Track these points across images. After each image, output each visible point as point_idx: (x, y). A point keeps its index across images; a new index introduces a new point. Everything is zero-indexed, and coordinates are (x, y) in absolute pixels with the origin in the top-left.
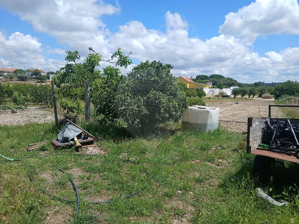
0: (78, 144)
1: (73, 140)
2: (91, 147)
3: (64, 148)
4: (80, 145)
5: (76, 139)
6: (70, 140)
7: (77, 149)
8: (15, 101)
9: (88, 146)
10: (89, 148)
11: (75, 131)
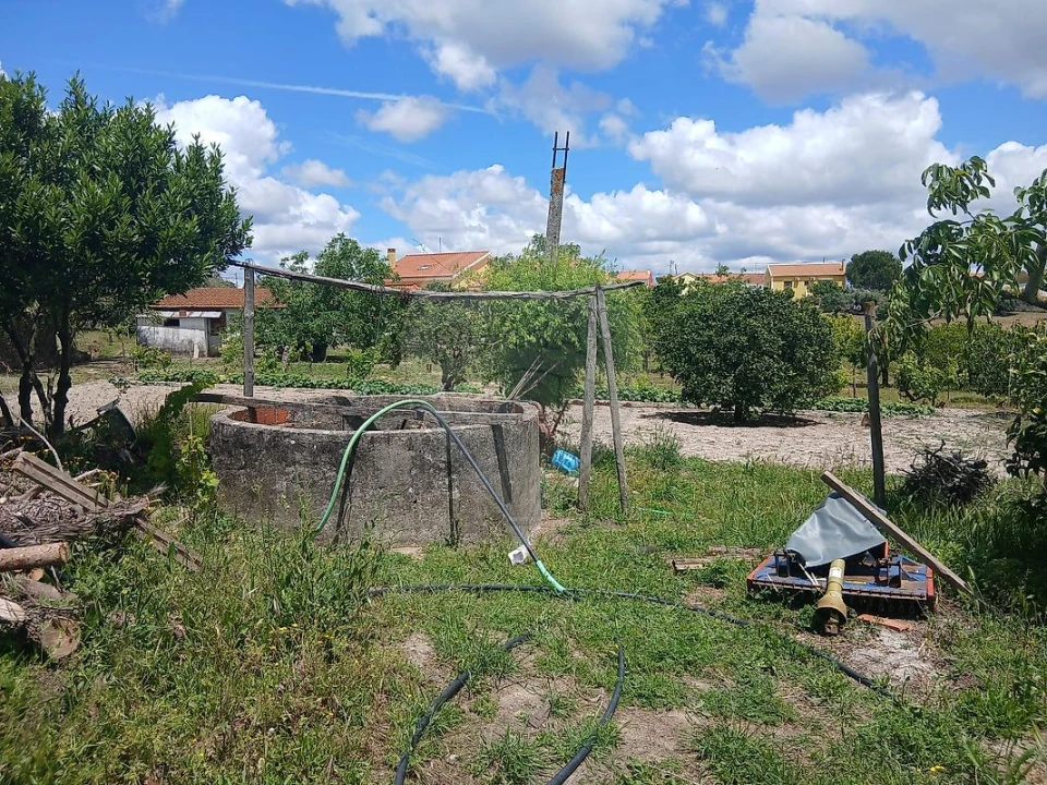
0: (834, 599)
1: (823, 571)
2: (897, 630)
3: (774, 597)
4: (842, 608)
5: (837, 572)
6: (810, 570)
7: (822, 621)
8: (904, 383)
9: (887, 621)
10: (885, 634)
11: (850, 535)
